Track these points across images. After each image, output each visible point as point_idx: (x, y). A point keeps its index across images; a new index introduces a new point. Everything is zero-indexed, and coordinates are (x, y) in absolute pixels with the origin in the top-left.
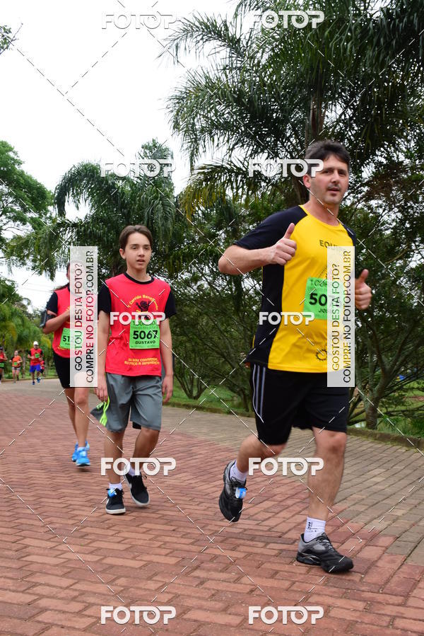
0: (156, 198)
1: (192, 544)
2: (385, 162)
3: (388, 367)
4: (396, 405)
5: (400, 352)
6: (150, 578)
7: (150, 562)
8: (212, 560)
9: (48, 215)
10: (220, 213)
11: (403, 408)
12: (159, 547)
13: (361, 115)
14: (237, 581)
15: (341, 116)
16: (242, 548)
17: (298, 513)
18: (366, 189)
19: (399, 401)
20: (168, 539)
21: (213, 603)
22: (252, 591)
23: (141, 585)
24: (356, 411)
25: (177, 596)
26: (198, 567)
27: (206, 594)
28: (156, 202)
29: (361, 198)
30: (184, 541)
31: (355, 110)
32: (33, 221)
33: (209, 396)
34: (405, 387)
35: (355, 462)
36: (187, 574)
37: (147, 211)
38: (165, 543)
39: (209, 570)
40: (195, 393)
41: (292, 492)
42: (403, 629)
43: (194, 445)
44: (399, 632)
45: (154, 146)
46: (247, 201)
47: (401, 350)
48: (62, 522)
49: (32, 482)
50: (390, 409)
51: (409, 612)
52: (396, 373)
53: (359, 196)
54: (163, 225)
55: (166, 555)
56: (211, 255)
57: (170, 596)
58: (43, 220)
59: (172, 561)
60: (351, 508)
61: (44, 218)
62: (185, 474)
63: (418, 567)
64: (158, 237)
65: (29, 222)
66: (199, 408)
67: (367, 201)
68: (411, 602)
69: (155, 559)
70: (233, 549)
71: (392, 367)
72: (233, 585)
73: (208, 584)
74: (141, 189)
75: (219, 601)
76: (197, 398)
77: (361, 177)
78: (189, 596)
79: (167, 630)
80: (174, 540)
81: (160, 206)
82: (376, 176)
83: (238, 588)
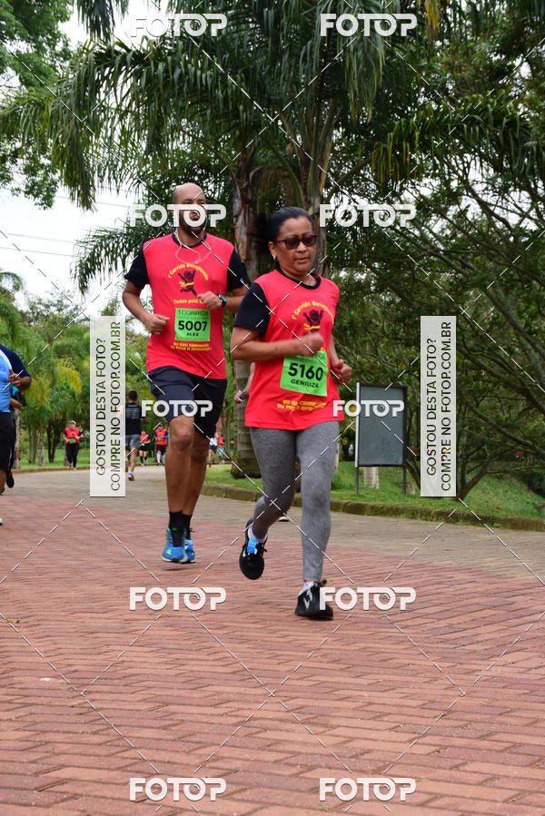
9: (59, 47)
32: (21, 61)
48: (247, 756)
49: (128, 671)
58: (47, 59)
61: (47, 55)
65: (13, 67)
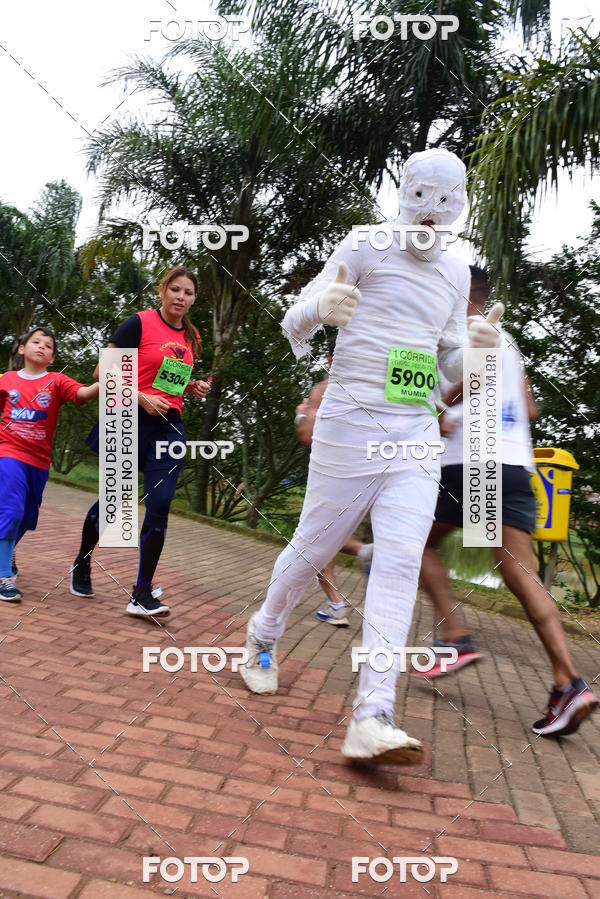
0: (54, 244)
1: (68, 624)
2: (307, 258)
3: (277, 468)
4: (277, 509)
5: (292, 454)
6: (23, 654)
7: (23, 638)
8: (91, 642)
10: (124, 276)
11: (284, 512)
12: (32, 624)
13: (291, 205)
14: (118, 664)
15: (271, 201)
16: (123, 633)
17: (181, 603)
18: (283, 281)
19: (280, 505)
20: (41, 617)
21: (93, 684)
22: (135, 675)
23: (13, 661)
24: (236, 509)
25: (54, 674)
26: (75, 648)
27: (87, 675)
28: (54, 249)
29: (278, 290)
30: (60, 620)
31: (286, 198)
33: (78, 474)
34: (288, 491)
35: (237, 559)
36: (64, 654)
37: (42, 257)
38: (39, 621)
39: (88, 652)
40: (64, 468)
41: (175, 582)
42: (284, 716)
43: (65, 522)
44: (281, 718)
45: (63, 186)
46: (157, 268)
47: (293, 452)
50: (270, 512)
51: (291, 701)
52: (285, 475)
53: (277, 287)
54: (57, 276)
55: (41, 633)
56: (107, 319)
57: (47, 674)
59: (48, 639)
60: (236, 603)
62: (57, 552)
63: (300, 662)
64: (49, 288)
66: (69, 484)
67: (283, 294)
68: (293, 692)
69: (29, 635)
70: (114, 633)
71: (282, 468)
72: (114, 668)
73: (88, 665)
74: (40, 231)
75: (100, 682)
76: (66, 473)
77: (281, 268)
78: (68, 676)
79: (46, 707)
80: (49, 618)
81: (57, 254)
82: (296, 270)
83: (120, 670)
